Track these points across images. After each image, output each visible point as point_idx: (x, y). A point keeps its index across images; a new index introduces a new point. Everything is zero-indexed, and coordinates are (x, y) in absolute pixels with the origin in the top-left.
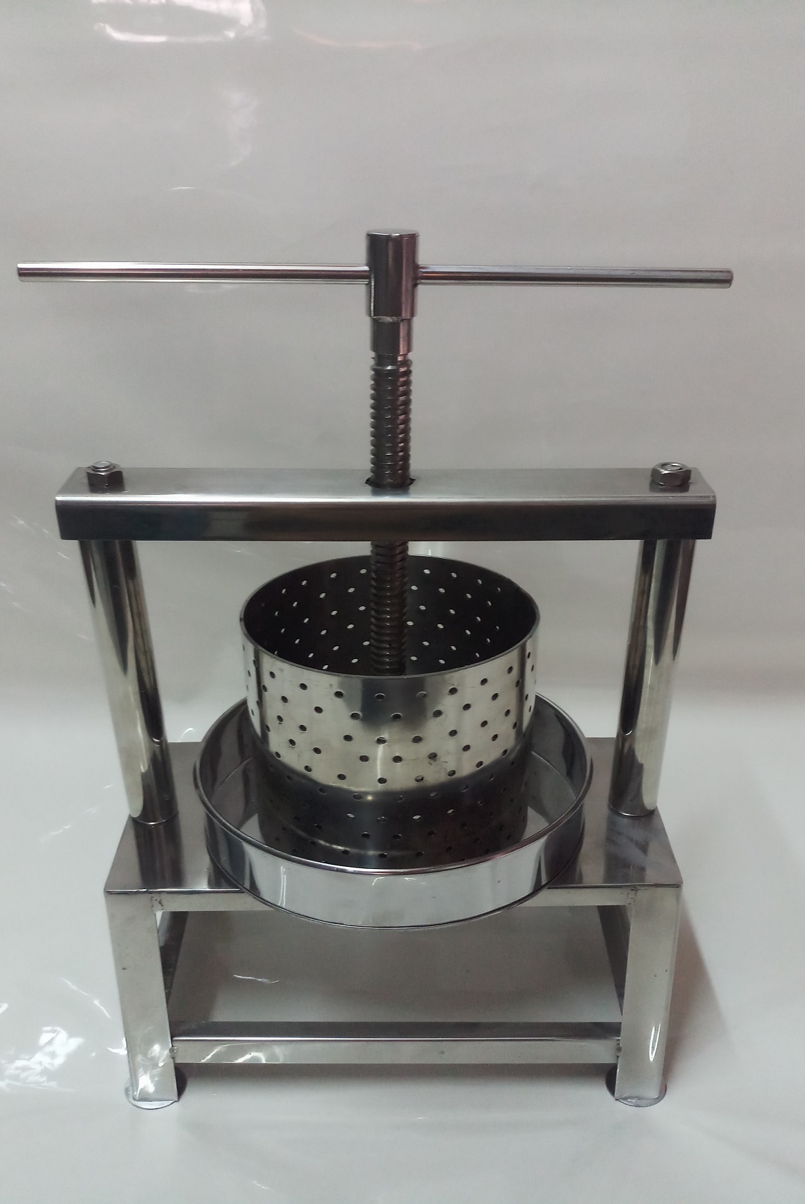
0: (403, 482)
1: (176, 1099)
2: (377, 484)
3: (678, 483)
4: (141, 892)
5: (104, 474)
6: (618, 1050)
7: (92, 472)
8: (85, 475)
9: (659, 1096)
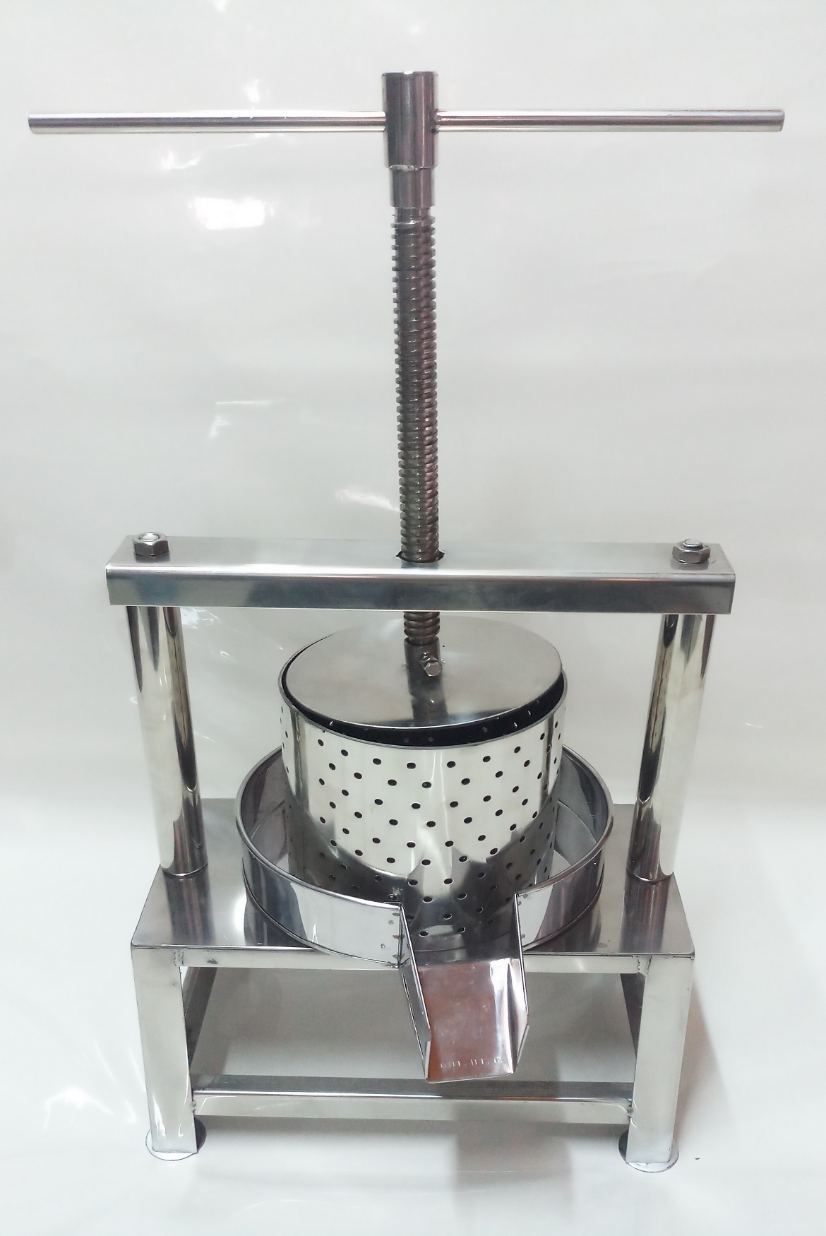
0: (433, 557)
1: (195, 1150)
2: (407, 558)
3: (697, 560)
4: (164, 947)
5: (150, 544)
6: (630, 1111)
7: (139, 541)
8: (133, 546)
9: (669, 1161)
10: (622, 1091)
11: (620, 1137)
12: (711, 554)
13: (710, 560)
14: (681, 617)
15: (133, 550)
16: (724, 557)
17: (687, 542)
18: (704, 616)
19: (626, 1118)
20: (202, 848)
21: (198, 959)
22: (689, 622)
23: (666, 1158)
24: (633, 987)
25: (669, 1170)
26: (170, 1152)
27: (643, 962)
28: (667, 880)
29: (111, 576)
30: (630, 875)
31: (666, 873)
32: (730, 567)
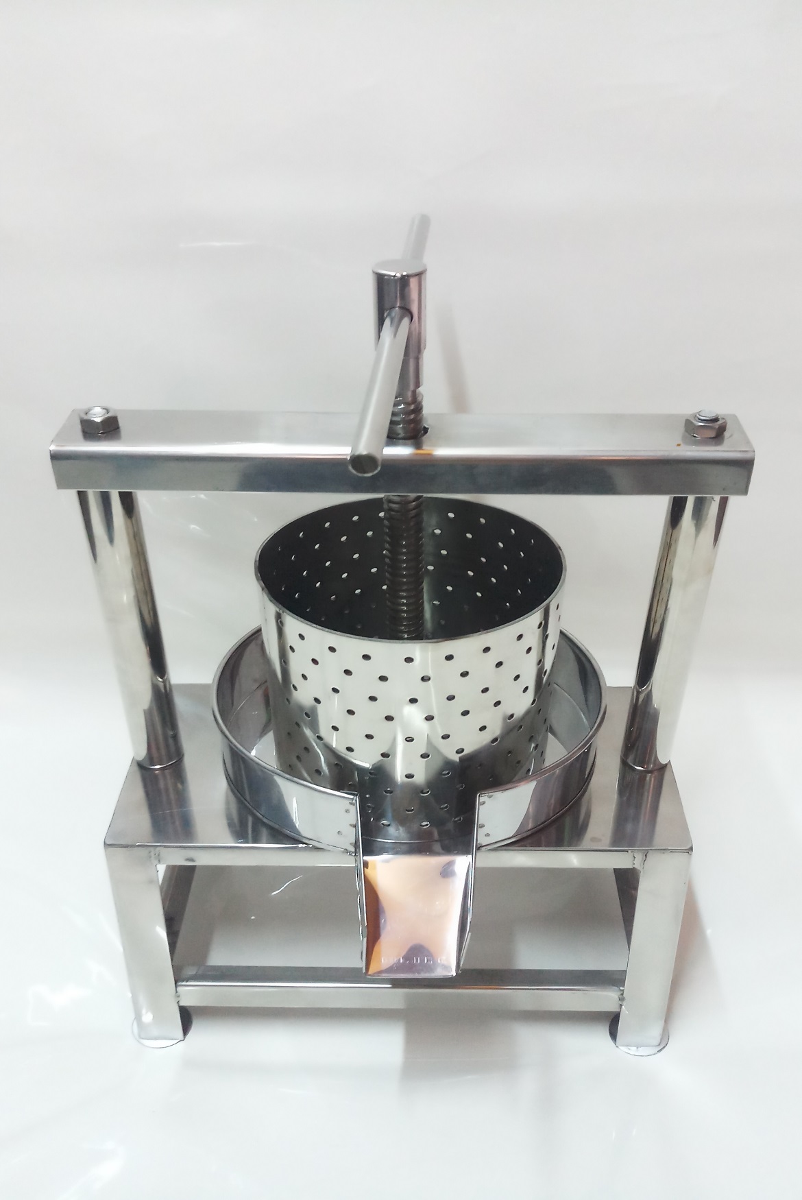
0: (416, 433)
1: (182, 1038)
2: (392, 435)
3: (713, 434)
4: (139, 846)
5: (98, 420)
6: (622, 999)
7: (86, 417)
8: (79, 421)
9: (659, 1045)
10: (614, 979)
11: (613, 1022)
12: (727, 426)
13: (727, 434)
14: (691, 500)
15: (80, 427)
16: (743, 432)
17: (701, 414)
18: (717, 498)
19: (618, 1006)
20: (176, 737)
21: (176, 857)
22: (700, 505)
23: (656, 1042)
24: (627, 882)
25: (660, 1054)
26: (156, 1039)
27: (639, 857)
28: (663, 769)
29: (55, 457)
30: (624, 763)
31: (663, 761)
32: (748, 442)
